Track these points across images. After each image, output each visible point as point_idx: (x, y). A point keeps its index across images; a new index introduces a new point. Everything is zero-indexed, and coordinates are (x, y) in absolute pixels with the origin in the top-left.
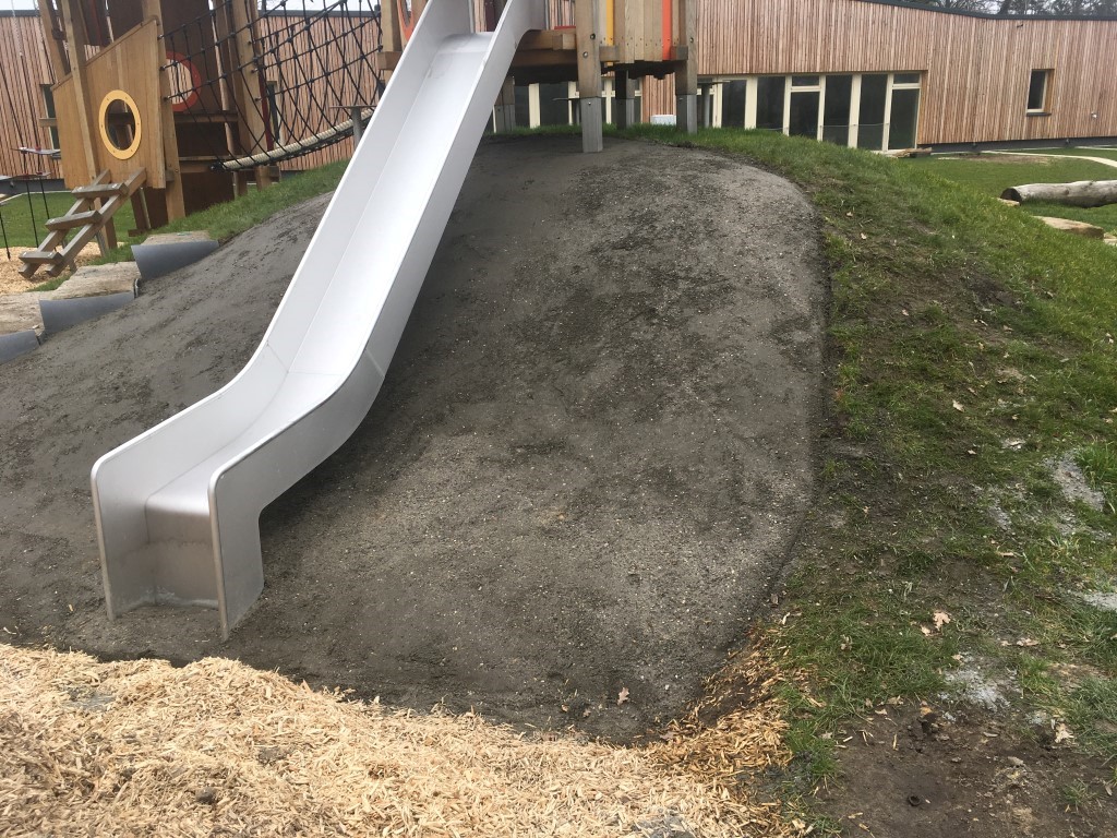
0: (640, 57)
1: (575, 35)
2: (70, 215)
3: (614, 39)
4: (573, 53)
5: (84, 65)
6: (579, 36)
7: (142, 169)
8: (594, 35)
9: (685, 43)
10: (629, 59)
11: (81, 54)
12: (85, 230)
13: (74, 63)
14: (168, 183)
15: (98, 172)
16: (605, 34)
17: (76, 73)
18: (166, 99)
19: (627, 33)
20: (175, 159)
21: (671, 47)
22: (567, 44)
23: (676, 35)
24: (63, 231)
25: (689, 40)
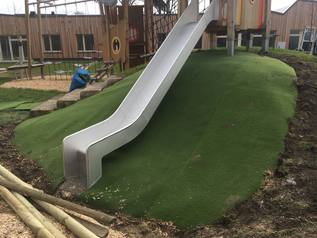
0: (250, 27)
1: (227, 22)
2: (102, 69)
3: (241, 23)
4: (226, 27)
5: (109, 30)
6: (228, 22)
7: (120, 57)
8: (233, 22)
9: (266, 23)
10: (245, 28)
11: (109, 26)
12: (104, 72)
13: (107, 30)
14: (126, 61)
15: (110, 57)
16: (237, 21)
17: (107, 32)
18: (127, 39)
19: (245, 20)
20: (128, 55)
21: (261, 25)
22: (224, 24)
23: (263, 21)
24: (100, 72)
25: (267, 22)
